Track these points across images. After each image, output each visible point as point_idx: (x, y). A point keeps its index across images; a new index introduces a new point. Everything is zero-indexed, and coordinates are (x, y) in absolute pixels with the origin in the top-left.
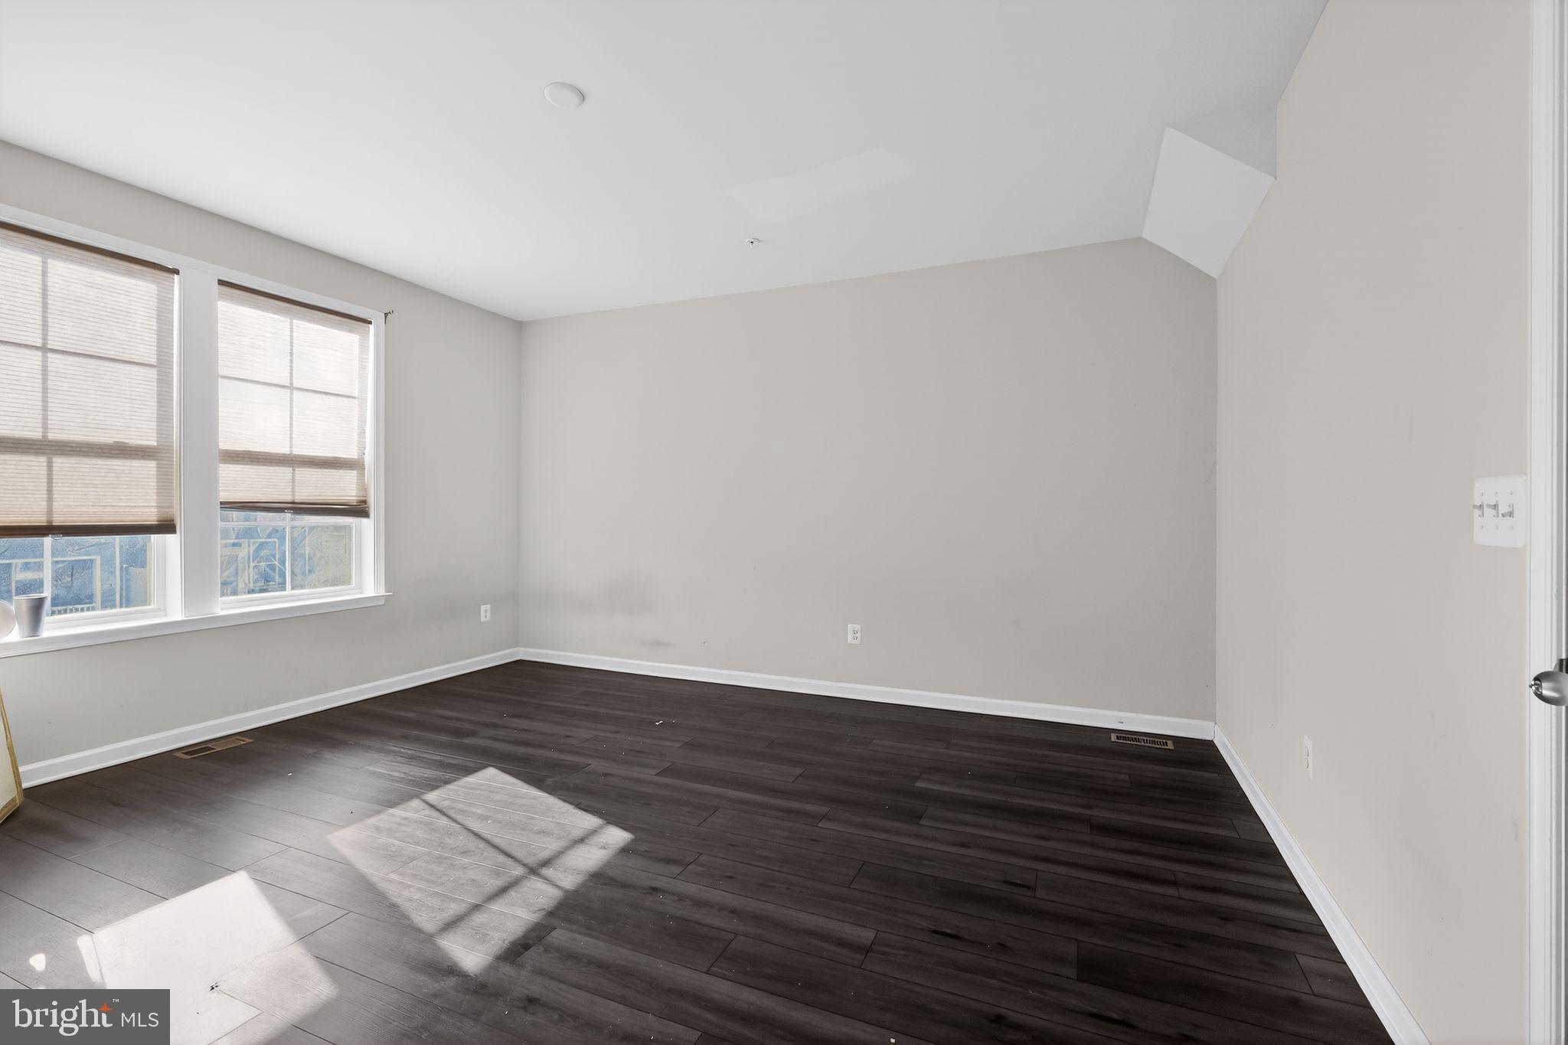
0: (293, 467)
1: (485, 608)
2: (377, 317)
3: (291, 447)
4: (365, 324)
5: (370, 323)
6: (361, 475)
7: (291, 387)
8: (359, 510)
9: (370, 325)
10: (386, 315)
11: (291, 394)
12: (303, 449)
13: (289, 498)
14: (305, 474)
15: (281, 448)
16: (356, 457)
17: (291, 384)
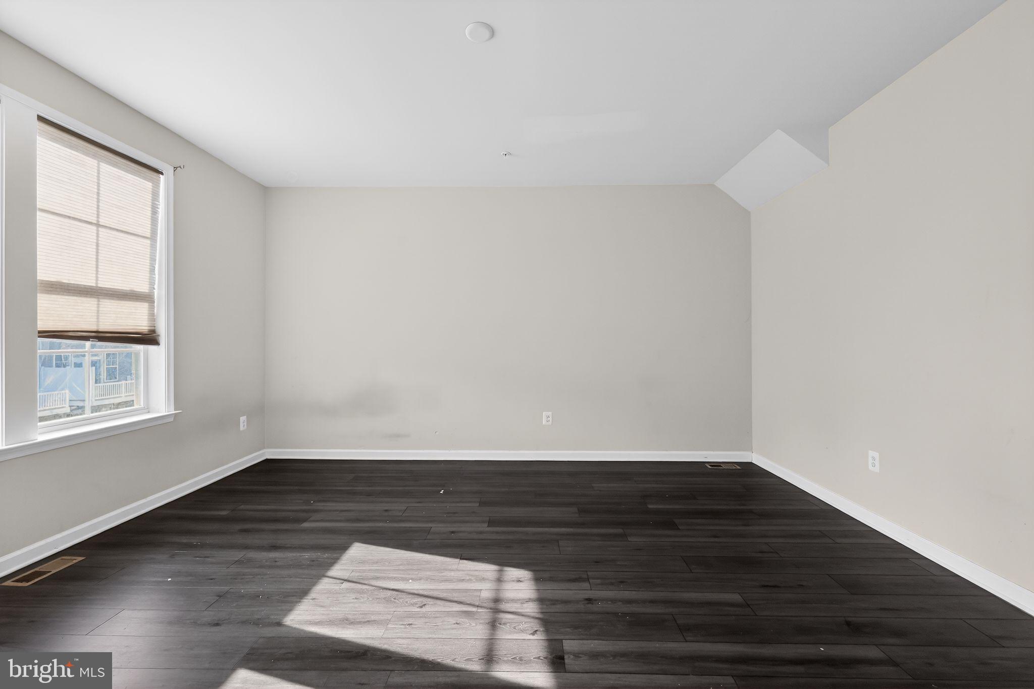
0: (98, 298)
1: (243, 419)
2: (167, 169)
3: (97, 280)
4: (156, 174)
5: (162, 174)
6: (152, 307)
7: (98, 225)
8: (149, 338)
9: (161, 176)
10: (175, 168)
11: (98, 231)
12: (105, 283)
13: (94, 328)
14: (109, 305)
15: (88, 281)
16: (147, 291)
17: (98, 221)
